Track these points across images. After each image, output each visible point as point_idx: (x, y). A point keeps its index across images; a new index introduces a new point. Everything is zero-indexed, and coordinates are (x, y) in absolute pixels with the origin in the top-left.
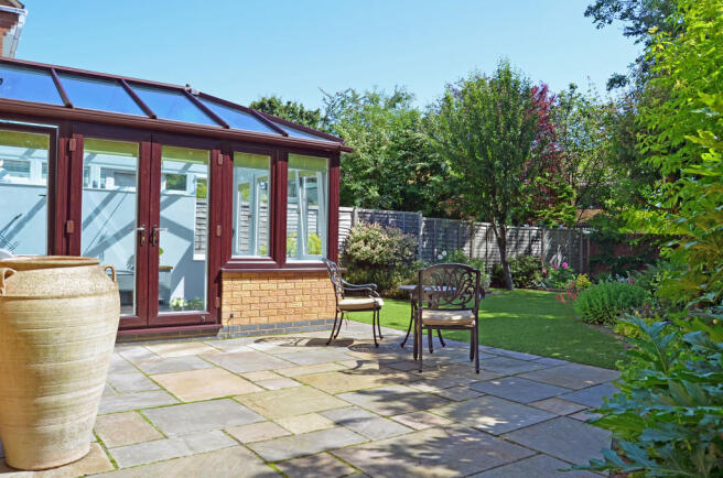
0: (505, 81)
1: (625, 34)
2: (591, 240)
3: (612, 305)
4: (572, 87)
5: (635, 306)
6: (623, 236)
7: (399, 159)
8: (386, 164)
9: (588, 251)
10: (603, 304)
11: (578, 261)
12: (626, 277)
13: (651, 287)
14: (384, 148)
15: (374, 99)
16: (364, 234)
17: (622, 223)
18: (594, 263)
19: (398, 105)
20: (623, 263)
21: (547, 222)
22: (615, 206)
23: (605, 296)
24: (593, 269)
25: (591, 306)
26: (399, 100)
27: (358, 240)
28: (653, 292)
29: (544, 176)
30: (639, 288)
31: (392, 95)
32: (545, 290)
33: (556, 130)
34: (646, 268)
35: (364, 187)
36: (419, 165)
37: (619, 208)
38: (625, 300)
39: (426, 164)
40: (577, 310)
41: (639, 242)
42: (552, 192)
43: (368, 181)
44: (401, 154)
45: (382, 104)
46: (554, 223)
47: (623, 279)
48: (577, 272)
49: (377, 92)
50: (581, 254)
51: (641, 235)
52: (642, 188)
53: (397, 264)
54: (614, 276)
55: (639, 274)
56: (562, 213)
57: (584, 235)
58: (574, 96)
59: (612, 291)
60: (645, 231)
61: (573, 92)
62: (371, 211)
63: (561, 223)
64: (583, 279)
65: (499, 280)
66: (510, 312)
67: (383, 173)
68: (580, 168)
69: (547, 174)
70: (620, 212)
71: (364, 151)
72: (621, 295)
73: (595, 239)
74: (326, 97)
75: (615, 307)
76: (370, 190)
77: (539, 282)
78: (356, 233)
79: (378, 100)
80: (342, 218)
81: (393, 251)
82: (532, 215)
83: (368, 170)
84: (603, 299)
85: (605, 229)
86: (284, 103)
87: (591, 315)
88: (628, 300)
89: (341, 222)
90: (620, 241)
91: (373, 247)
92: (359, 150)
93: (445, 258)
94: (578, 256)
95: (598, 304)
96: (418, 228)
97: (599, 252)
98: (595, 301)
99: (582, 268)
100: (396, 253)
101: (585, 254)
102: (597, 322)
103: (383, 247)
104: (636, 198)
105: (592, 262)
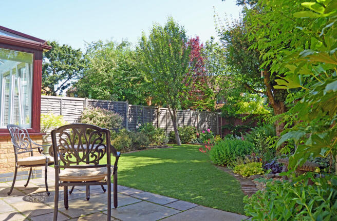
0: (172, 28)
1: (237, 4)
2: (223, 118)
3: (232, 154)
4: (212, 38)
5: (246, 154)
6: (238, 115)
7: (122, 75)
8: (114, 77)
9: (221, 123)
10: (227, 153)
11: (216, 129)
12: (240, 136)
13: (255, 141)
14: (113, 69)
15: (111, 44)
16: (90, 114)
17: (238, 108)
19: (124, 48)
20: (239, 129)
21: (200, 108)
22: (234, 100)
23: (228, 148)
24: (224, 133)
25: (219, 154)
26: (124, 45)
27: (86, 117)
28: (256, 144)
29: (198, 84)
30: (247, 142)
31: (121, 42)
32: (198, 144)
33: (204, 60)
34: (251, 130)
35: (102, 90)
36: (133, 78)
37: (236, 101)
38: (239, 150)
39: (136, 78)
40: (211, 157)
41: (246, 118)
42: (202, 93)
43: (104, 87)
44: (123, 72)
45: (115, 47)
46: (203, 108)
47: (239, 138)
48: (215, 134)
50: (218, 125)
51: (247, 115)
52: (248, 81)
54: (234, 136)
55: (247, 134)
56: (207, 103)
57: (219, 115)
58: (213, 43)
59: (232, 145)
60: (249, 113)
61: (213, 41)
63: (207, 108)
64: (218, 138)
65: (173, 140)
66: (173, 159)
67: (113, 83)
68: (217, 80)
69: (200, 83)
71: (102, 70)
72: (237, 147)
73: (225, 117)
74: (86, 44)
75: (234, 155)
76: (105, 92)
77: (195, 140)
78: (85, 113)
79: (113, 45)
80: (77, 104)
81: (106, 124)
82: (192, 105)
83: (104, 81)
84: (226, 150)
85: (229, 112)
86: (61, 45)
87: (219, 160)
88: (242, 150)
89: (77, 107)
90: (237, 118)
91: (95, 122)
92: (100, 70)
93: (140, 128)
94: (216, 125)
95: (223, 153)
96: (125, 111)
97: (227, 124)
98: (221, 151)
99: (218, 133)
100: (108, 125)
101: (220, 125)
102: (223, 165)
103: (100, 121)
104: (245, 86)
105: (223, 129)
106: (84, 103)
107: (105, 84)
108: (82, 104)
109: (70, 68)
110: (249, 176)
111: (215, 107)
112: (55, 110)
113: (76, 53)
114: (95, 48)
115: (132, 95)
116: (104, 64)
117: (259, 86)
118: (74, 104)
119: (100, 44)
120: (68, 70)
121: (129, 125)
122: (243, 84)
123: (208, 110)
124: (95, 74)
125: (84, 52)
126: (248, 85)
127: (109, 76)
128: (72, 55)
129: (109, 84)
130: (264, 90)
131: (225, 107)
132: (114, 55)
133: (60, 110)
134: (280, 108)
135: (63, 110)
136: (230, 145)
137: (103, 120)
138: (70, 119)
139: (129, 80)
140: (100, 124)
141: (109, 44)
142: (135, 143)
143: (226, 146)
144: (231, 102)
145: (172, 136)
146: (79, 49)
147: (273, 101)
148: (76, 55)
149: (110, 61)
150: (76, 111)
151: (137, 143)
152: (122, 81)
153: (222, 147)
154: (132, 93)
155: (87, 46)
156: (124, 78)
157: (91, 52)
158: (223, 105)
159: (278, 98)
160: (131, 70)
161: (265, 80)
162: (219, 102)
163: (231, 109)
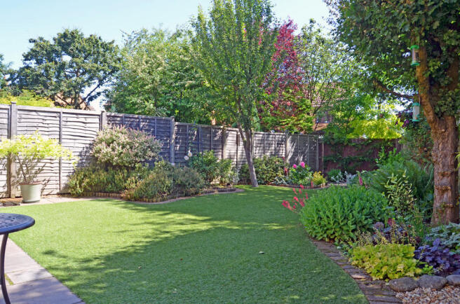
2: (325, 144)
4: (311, 21)
6: (350, 140)
7: (173, 79)
8: (162, 82)
9: (323, 152)
11: (314, 161)
14: (160, 69)
15: (160, 35)
16: (108, 136)
17: (349, 130)
18: (327, 162)
19: (178, 39)
21: (290, 129)
22: (344, 116)
25: (320, 218)
26: (179, 35)
27: (101, 141)
29: (288, 92)
31: (175, 31)
32: (285, 186)
33: (298, 55)
35: (143, 100)
37: (347, 119)
38: (360, 211)
42: (295, 106)
43: (146, 96)
45: (166, 38)
46: (296, 130)
48: (314, 170)
49: (163, 29)
50: (317, 155)
53: (137, 165)
54: (343, 172)
56: (301, 122)
57: (319, 140)
58: (313, 28)
61: (312, 26)
62: (121, 115)
63: (302, 130)
64: (318, 176)
65: (245, 178)
67: (159, 90)
68: (317, 88)
69: (291, 91)
70: (348, 122)
71: (143, 71)
73: (328, 143)
74: (124, 35)
75: (350, 223)
76: (146, 103)
77: (281, 180)
78: (101, 135)
79: (162, 35)
80: (89, 120)
81: (132, 153)
82: (278, 124)
83: (147, 87)
84: (334, 210)
85: (336, 135)
86: (86, 36)
87: (320, 230)
88: (365, 211)
89: (88, 125)
90: (347, 145)
91: (113, 149)
92: (139, 70)
93: (192, 159)
94: (315, 156)
95: (328, 217)
96: (170, 132)
97: (332, 153)
98: (325, 213)
99: (317, 167)
100: (136, 155)
101: (320, 155)
102: (327, 240)
103: (122, 148)
104: (374, 83)
105: (325, 161)
106: (101, 120)
107: (148, 92)
108: (97, 120)
109: (97, 68)
110: (386, 277)
111: (314, 127)
112: (50, 129)
113: (107, 47)
114: (139, 40)
115: (187, 108)
116: (147, 62)
117: (403, 84)
118: (83, 120)
119: (143, 34)
120: (95, 72)
121: (175, 154)
122: (370, 81)
123: (302, 133)
124: (133, 78)
125: (121, 46)
126: (380, 83)
127: (153, 80)
128: (101, 50)
129: (154, 92)
130: (413, 92)
131: (330, 127)
132: (162, 49)
133: (58, 129)
134: (446, 129)
135: (63, 129)
136: (342, 200)
137: (128, 147)
138: (77, 145)
139: (183, 86)
140: (122, 153)
141: (156, 34)
142: (179, 185)
143: (334, 203)
144: (338, 120)
145: (246, 173)
146: (113, 42)
147: (431, 113)
148: (107, 49)
149: (156, 57)
150: (87, 132)
151: (182, 185)
152: (174, 87)
153: (327, 205)
154: (188, 106)
155: (126, 37)
156: (176, 82)
157: (133, 46)
158: (325, 125)
159: (443, 109)
160: (187, 71)
161: (418, 70)
162: (319, 121)
163: (339, 132)
